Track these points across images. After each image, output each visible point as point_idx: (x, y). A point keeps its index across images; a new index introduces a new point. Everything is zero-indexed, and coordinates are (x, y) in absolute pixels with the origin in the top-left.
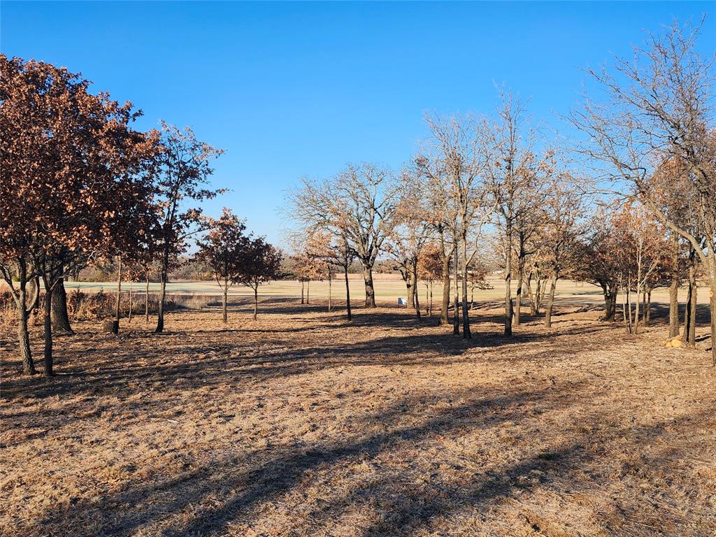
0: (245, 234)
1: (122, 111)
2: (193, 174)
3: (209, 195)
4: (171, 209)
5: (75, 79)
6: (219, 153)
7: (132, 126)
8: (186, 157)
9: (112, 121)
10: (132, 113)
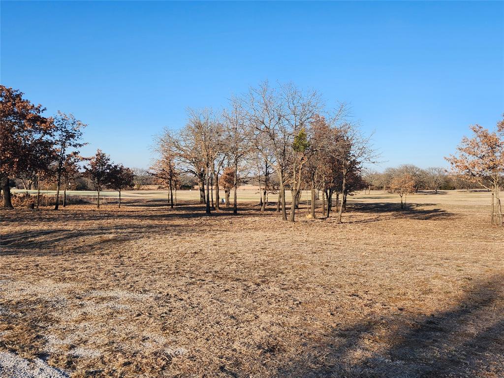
0: (110, 163)
1: (37, 109)
2: (73, 136)
3: (80, 145)
4: (62, 152)
5: (16, 92)
6: (85, 126)
7: (42, 115)
8: (69, 128)
9: (33, 112)
10: (41, 109)
